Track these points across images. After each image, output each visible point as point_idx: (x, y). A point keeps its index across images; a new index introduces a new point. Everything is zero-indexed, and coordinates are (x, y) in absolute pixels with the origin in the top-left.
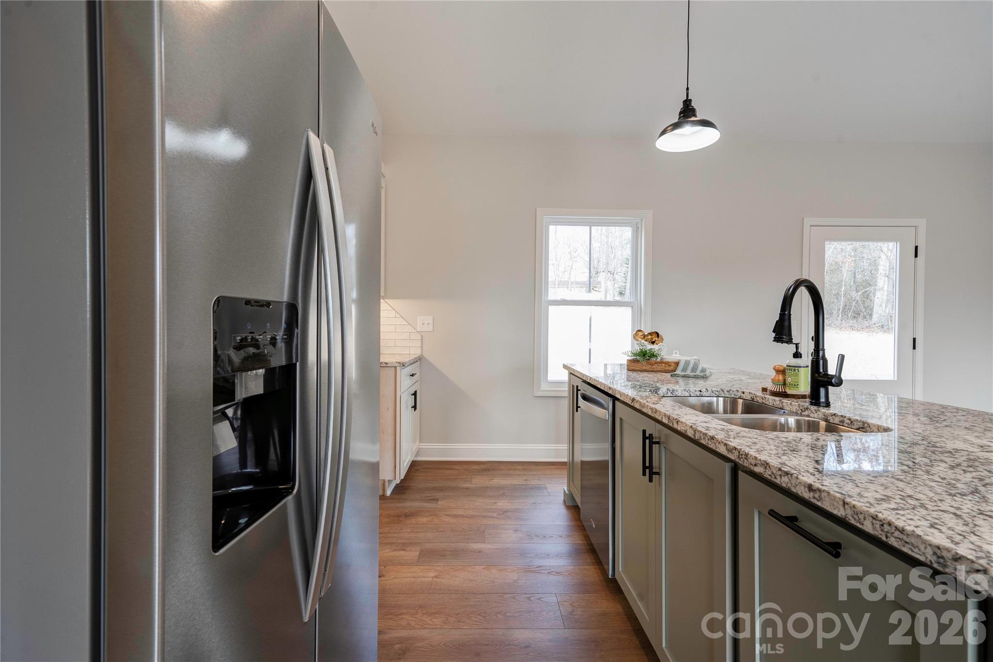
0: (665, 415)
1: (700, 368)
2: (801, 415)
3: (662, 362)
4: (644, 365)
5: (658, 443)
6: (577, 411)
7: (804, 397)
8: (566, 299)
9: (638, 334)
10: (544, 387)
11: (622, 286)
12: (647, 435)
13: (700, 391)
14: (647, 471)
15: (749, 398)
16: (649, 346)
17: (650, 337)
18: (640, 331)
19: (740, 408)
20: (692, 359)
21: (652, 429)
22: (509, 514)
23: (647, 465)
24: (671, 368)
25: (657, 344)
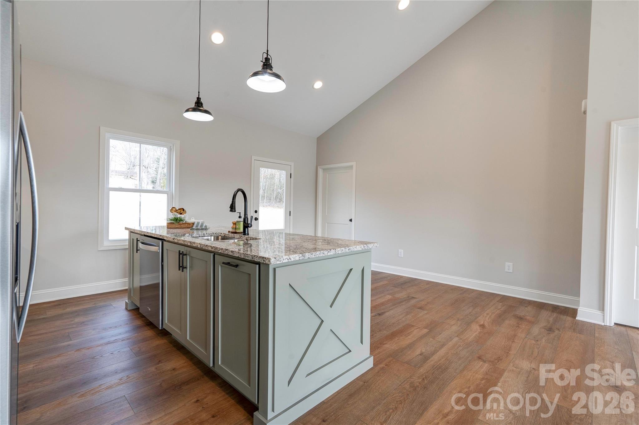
0: (189, 242)
1: (204, 225)
2: (240, 239)
3: (186, 223)
4: (177, 225)
5: (186, 255)
6: (137, 252)
7: (241, 233)
8: (123, 187)
9: (173, 210)
10: (106, 244)
11: (154, 177)
12: (181, 253)
13: (204, 234)
14: (181, 268)
15: (223, 235)
16: (179, 216)
17: (179, 211)
18: (174, 208)
19: (220, 239)
20: (201, 221)
21: (183, 249)
22: (86, 323)
23: (181, 265)
24: (190, 226)
25: (183, 214)
